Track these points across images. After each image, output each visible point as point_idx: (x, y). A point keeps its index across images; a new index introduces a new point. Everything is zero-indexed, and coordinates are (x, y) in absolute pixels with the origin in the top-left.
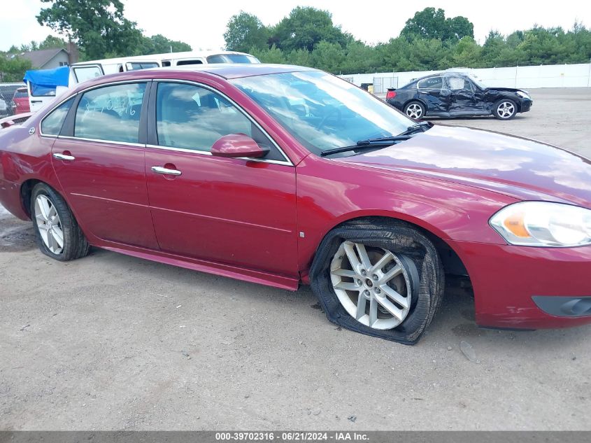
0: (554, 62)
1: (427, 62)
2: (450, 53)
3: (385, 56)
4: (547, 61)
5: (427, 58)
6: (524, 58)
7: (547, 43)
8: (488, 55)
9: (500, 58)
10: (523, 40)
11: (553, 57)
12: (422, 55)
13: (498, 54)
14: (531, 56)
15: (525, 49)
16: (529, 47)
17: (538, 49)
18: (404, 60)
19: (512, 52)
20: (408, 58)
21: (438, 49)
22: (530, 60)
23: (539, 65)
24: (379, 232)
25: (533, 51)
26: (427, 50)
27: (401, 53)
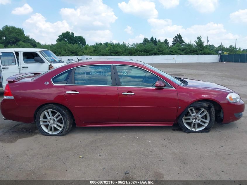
0: (119, 55)
1: (73, 53)
2: (82, 50)
3: (55, 50)
4: (116, 55)
5: (73, 51)
6: (109, 53)
7: (116, 49)
8: (96, 51)
9: (101, 53)
10: (108, 47)
11: (118, 53)
12: (71, 50)
13: (100, 51)
14: (111, 52)
15: (109, 50)
16: (110, 50)
17: (113, 50)
18: (63, 52)
19: (105, 51)
20: (65, 51)
21: (77, 48)
22: (111, 54)
23: (114, 56)
24: (203, 104)
25: (112, 51)
26: (73, 48)
27: (62, 49)
